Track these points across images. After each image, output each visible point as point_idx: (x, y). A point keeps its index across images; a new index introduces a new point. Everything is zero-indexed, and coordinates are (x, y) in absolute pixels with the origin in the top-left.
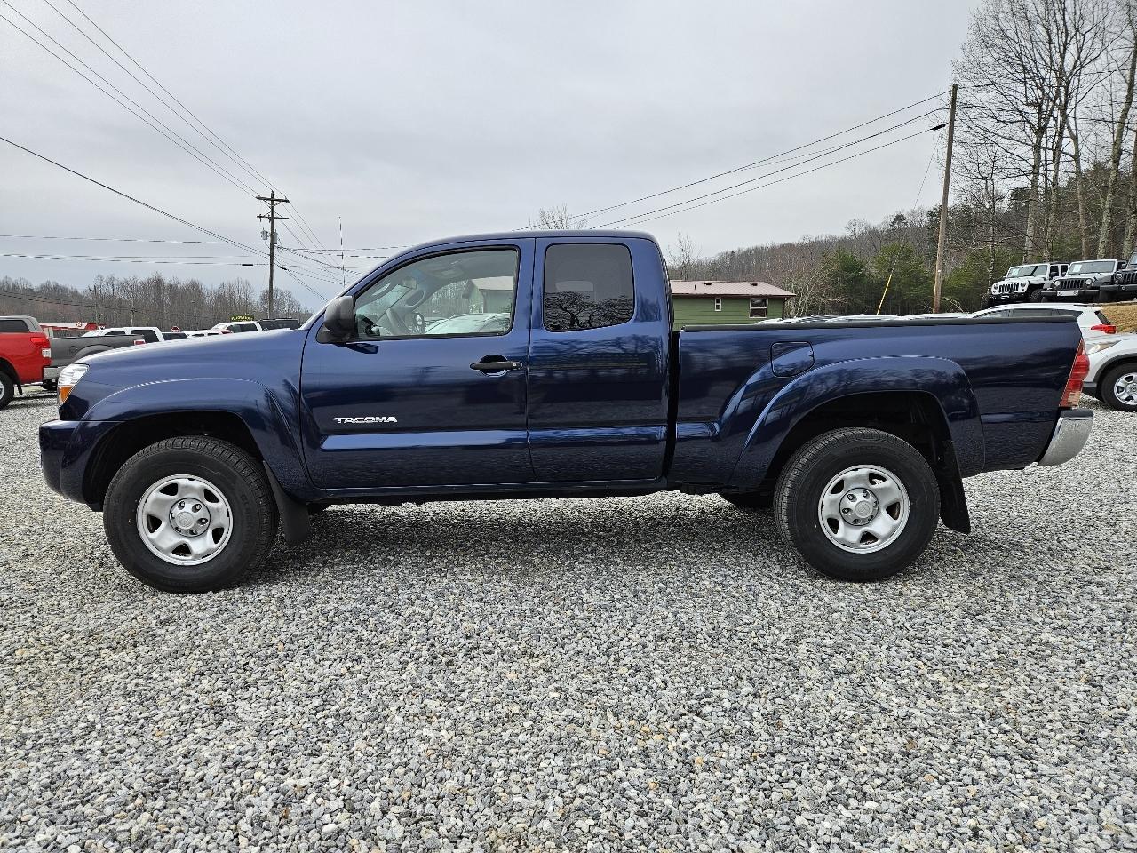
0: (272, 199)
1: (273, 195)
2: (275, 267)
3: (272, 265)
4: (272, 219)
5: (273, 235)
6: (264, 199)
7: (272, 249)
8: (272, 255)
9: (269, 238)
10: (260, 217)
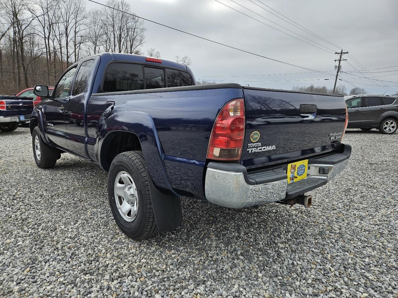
0: (341, 53)
1: (342, 51)
2: (338, 80)
3: (336, 79)
4: (340, 61)
5: (339, 67)
6: (338, 53)
7: (338, 72)
8: (337, 75)
9: (337, 68)
10: (336, 61)
